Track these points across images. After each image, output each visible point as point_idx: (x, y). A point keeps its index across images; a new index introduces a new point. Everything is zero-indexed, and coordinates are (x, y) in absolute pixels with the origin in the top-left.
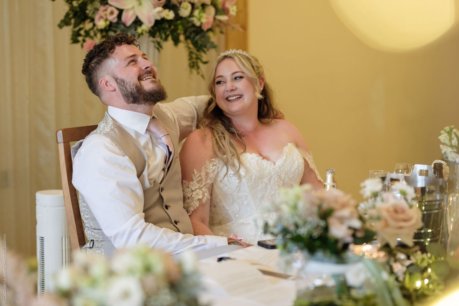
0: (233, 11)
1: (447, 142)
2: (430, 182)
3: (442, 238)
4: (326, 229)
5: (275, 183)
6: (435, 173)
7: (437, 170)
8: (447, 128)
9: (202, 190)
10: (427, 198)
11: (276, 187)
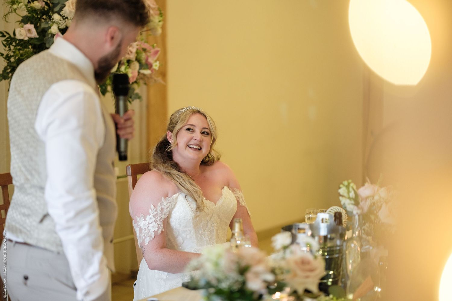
0: (156, 66)
1: (346, 194)
2: (331, 230)
3: (342, 278)
4: (244, 283)
5: (214, 221)
6: (335, 220)
7: (338, 218)
8: (346, 183)
9: (157, 224)
10: (329, 244)
11: (215, 224)
